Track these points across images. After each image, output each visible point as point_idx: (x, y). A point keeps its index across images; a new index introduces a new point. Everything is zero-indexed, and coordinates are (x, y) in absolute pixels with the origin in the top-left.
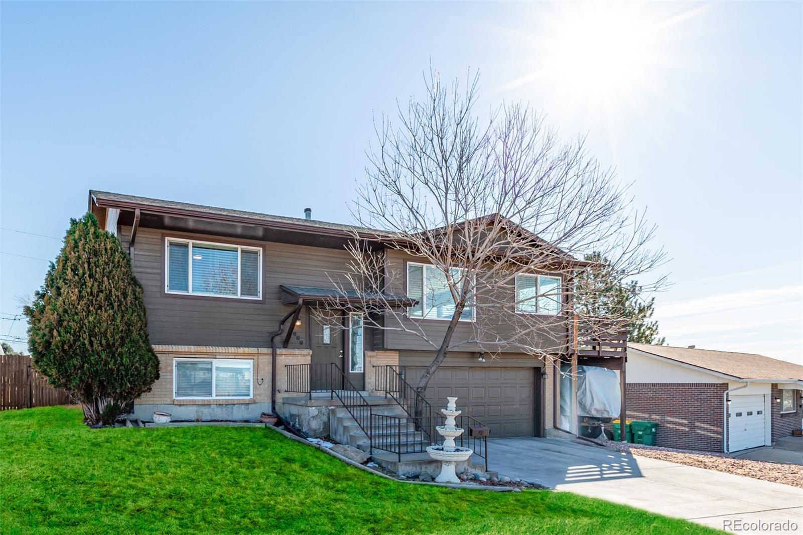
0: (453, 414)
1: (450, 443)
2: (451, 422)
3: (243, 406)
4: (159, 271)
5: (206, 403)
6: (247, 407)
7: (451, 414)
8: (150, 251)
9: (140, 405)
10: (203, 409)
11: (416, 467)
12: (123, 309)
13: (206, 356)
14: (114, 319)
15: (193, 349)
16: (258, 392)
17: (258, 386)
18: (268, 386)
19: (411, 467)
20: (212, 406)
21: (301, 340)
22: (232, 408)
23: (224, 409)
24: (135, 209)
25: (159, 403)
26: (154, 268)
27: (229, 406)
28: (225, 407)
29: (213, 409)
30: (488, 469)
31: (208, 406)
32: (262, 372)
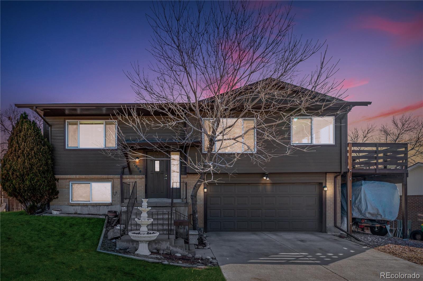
0: (146, 210)
1: (144, 229)
2: (144, 215)
3: (106, 207)
4: (63, 138)
5: (85, 205)
6: (108, 207)
7: (144, 210)
8: (58, 128)
9: (53, 205)
10: (84, 208)
11: (129, 244)
12: (30, 157)
13: (85, 180)
14: (24, 162)
15: (78, 176)
16: (114, 199)
17: (114, 196)
18: (120, 196)
19: (125, 243)
20: (89, 206)
21: (140, 170)
22: (99, 208)
23: (95, 208)
24: (33, 107)
25: (62, 204)
26: (60, 136)
27: (98, 206)
28: (96, 207)
29: (89, 208)
30: (190, 249)
31: (87, 207)
32: (116, 188)
